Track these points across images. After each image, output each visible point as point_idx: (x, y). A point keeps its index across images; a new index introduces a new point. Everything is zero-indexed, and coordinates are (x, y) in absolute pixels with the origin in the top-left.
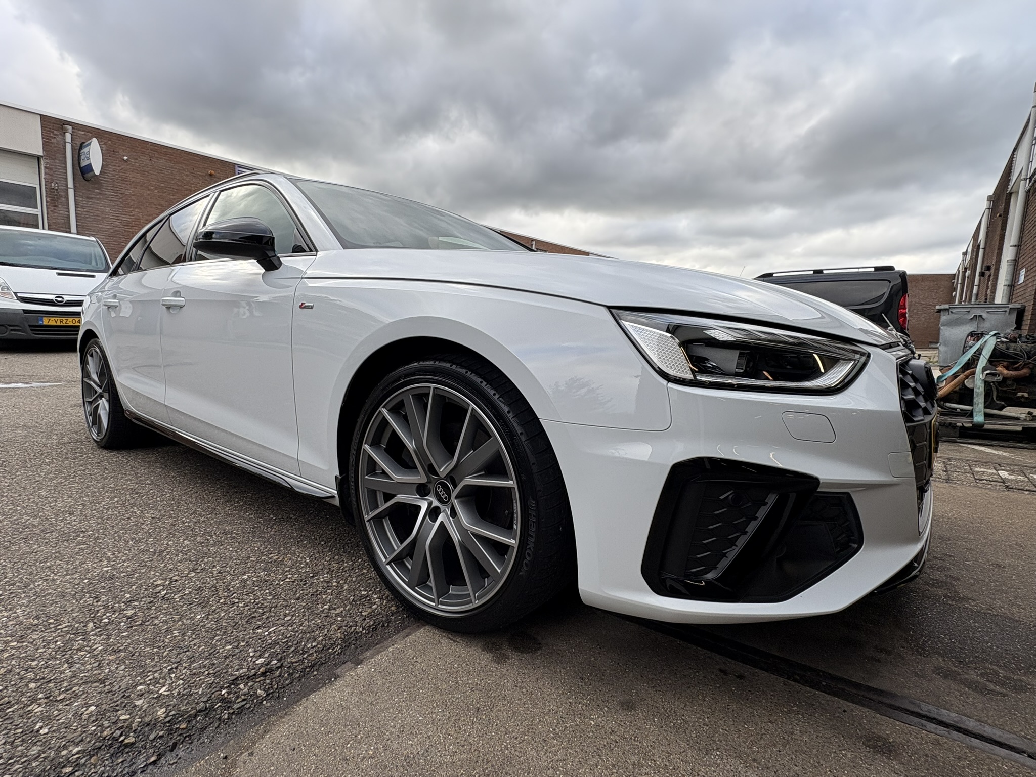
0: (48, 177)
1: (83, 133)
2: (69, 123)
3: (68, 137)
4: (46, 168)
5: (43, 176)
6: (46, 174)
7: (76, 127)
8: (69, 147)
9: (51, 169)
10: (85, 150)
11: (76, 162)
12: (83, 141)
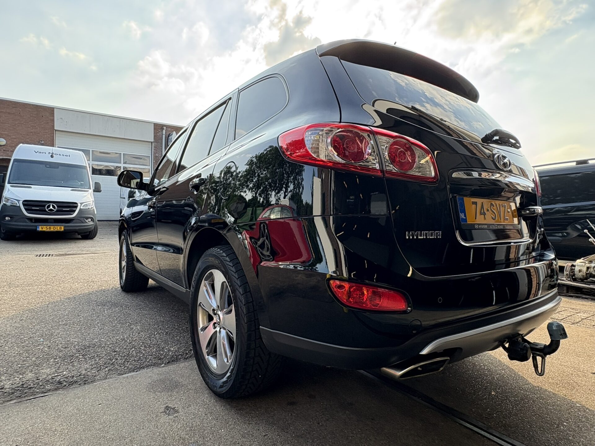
0: (155, 151)
1: (170, 129)
2: (165, 126)
3: (164, 131)
4: (154, 147)
5: (153, 151)
6: (154, 150)
7: (168, 127)
8: (164, 136)
9: (156, 147)
10: (170, 137)
11: (167, 143)
12: (170, 133)
